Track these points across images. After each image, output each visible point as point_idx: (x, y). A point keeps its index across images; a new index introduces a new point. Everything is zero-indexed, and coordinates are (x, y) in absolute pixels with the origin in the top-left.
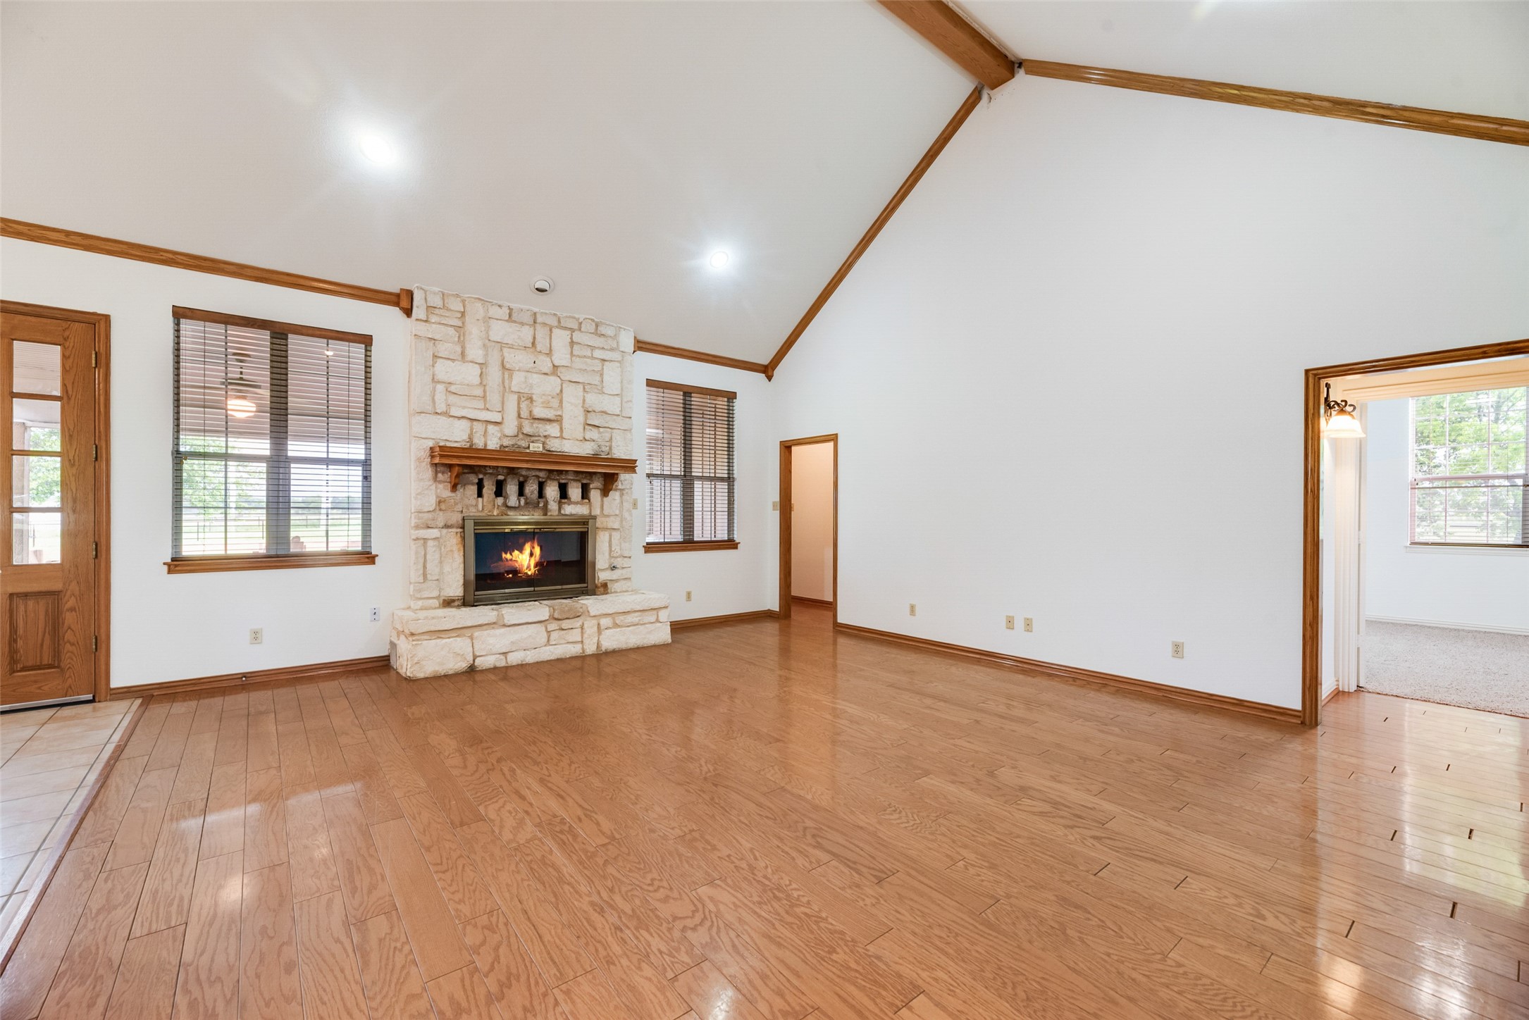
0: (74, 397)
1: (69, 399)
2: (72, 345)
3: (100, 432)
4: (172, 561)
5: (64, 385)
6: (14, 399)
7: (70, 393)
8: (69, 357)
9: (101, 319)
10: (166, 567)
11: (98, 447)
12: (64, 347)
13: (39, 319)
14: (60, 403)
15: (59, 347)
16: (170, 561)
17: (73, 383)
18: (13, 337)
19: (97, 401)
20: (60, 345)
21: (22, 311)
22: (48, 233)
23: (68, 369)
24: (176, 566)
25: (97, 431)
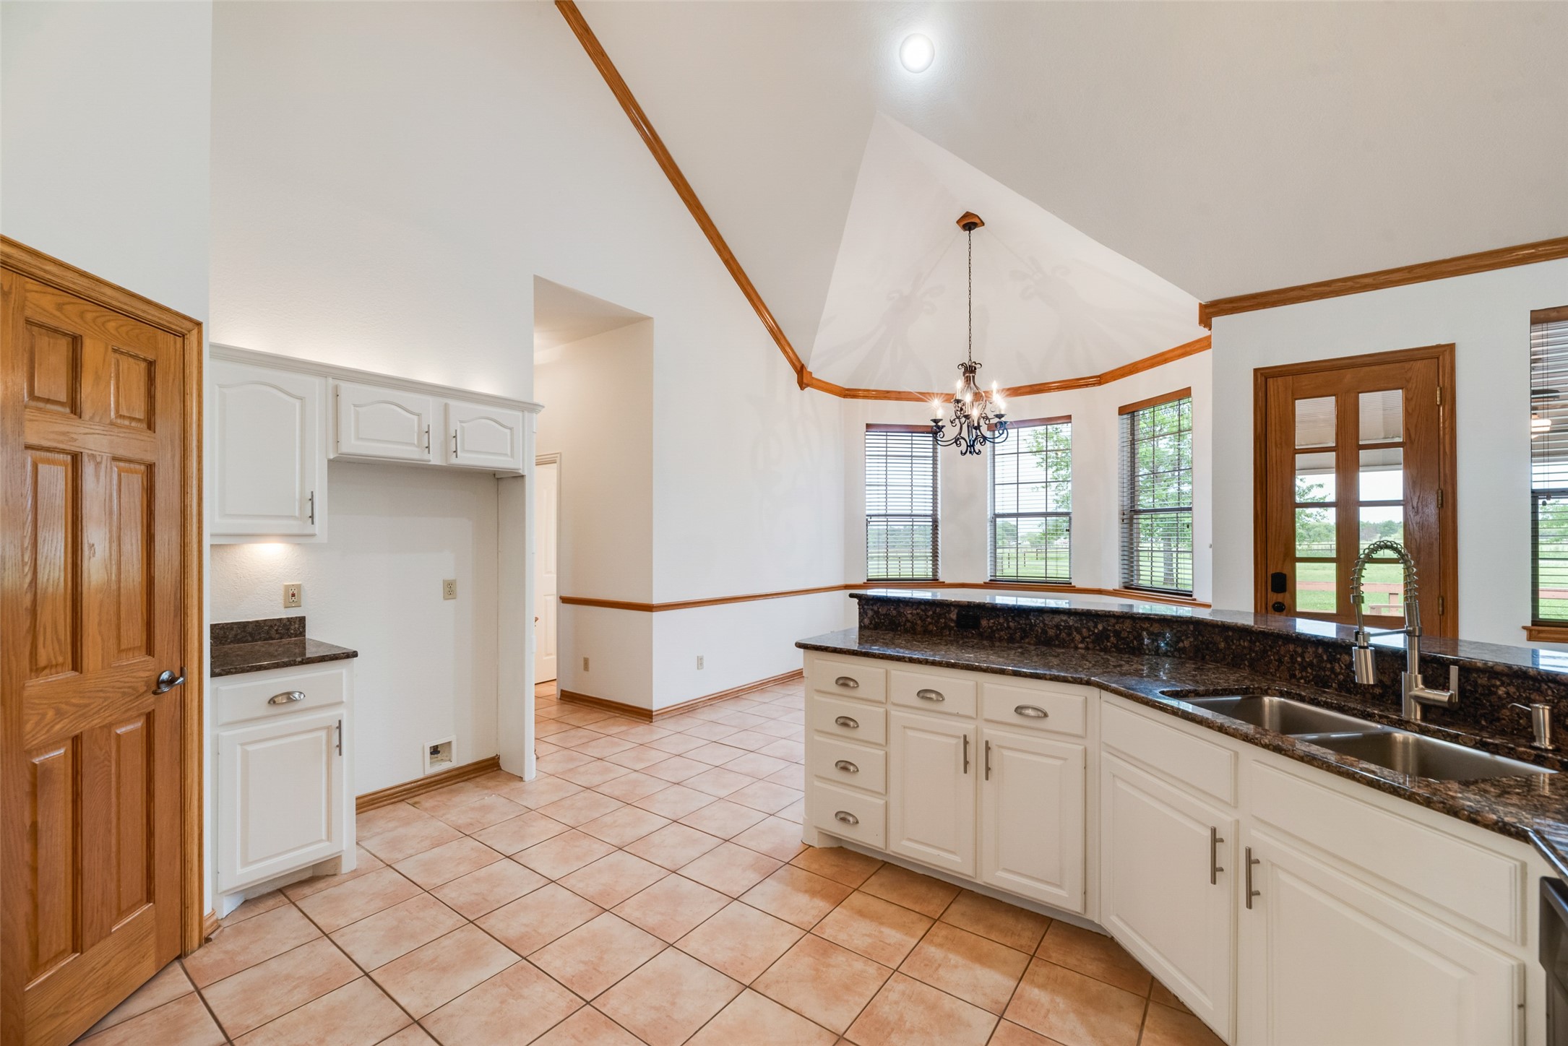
0: (1416, 441)
1: (1412, 443)
2: (1414, 386)
3: (1445, 475)
4: (1533, 625)
5: (1407, 430)
6: (1360, 451)
7: (1413, 436)
8: (1412, 399)
9: (1445, 351)
10: (1525, 633)
11: (1444, 493)
12: (1407, 389)
13: (1383, 367)
14: (1402, 449)
15: (1401, 391)
16: (1530, 625)
17: (1416, 426)
18: (1359, 391)
19: (1441, 441)
20: (1402, 388)
21: (1368, 362)
22: (1391, 276)
23: (1410, 411)
24: (1539, 632)
25: (1442, 475)
